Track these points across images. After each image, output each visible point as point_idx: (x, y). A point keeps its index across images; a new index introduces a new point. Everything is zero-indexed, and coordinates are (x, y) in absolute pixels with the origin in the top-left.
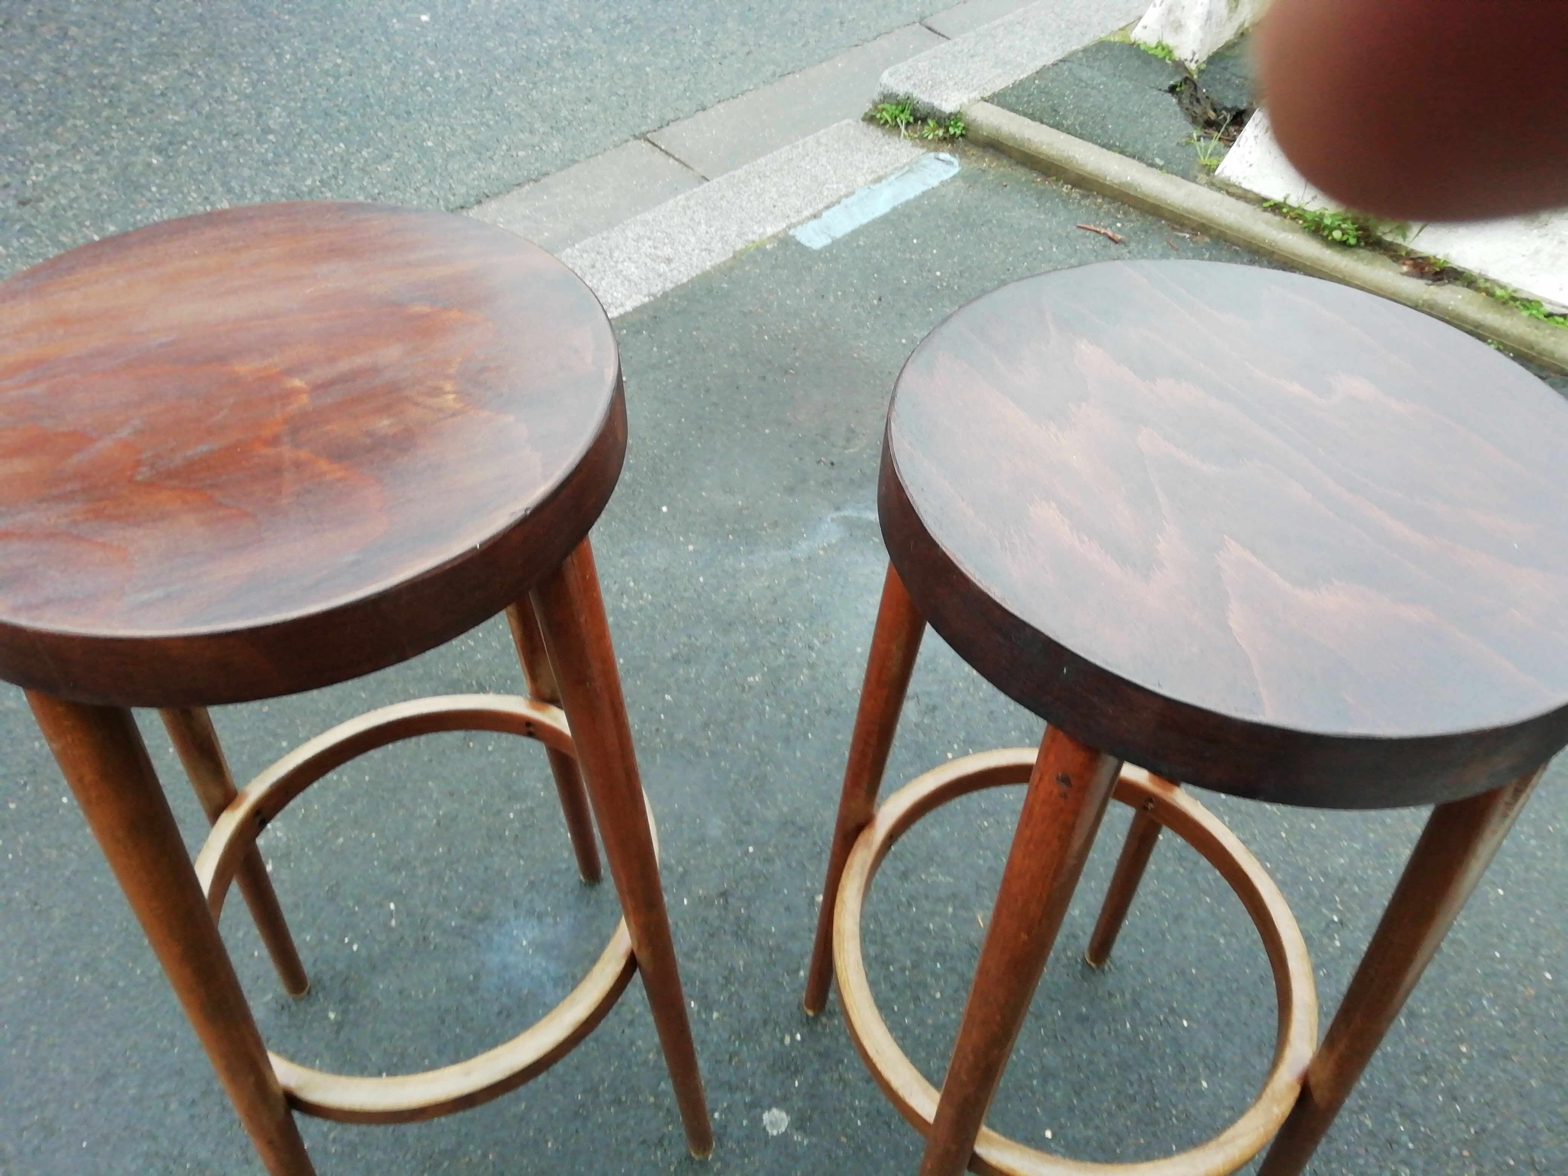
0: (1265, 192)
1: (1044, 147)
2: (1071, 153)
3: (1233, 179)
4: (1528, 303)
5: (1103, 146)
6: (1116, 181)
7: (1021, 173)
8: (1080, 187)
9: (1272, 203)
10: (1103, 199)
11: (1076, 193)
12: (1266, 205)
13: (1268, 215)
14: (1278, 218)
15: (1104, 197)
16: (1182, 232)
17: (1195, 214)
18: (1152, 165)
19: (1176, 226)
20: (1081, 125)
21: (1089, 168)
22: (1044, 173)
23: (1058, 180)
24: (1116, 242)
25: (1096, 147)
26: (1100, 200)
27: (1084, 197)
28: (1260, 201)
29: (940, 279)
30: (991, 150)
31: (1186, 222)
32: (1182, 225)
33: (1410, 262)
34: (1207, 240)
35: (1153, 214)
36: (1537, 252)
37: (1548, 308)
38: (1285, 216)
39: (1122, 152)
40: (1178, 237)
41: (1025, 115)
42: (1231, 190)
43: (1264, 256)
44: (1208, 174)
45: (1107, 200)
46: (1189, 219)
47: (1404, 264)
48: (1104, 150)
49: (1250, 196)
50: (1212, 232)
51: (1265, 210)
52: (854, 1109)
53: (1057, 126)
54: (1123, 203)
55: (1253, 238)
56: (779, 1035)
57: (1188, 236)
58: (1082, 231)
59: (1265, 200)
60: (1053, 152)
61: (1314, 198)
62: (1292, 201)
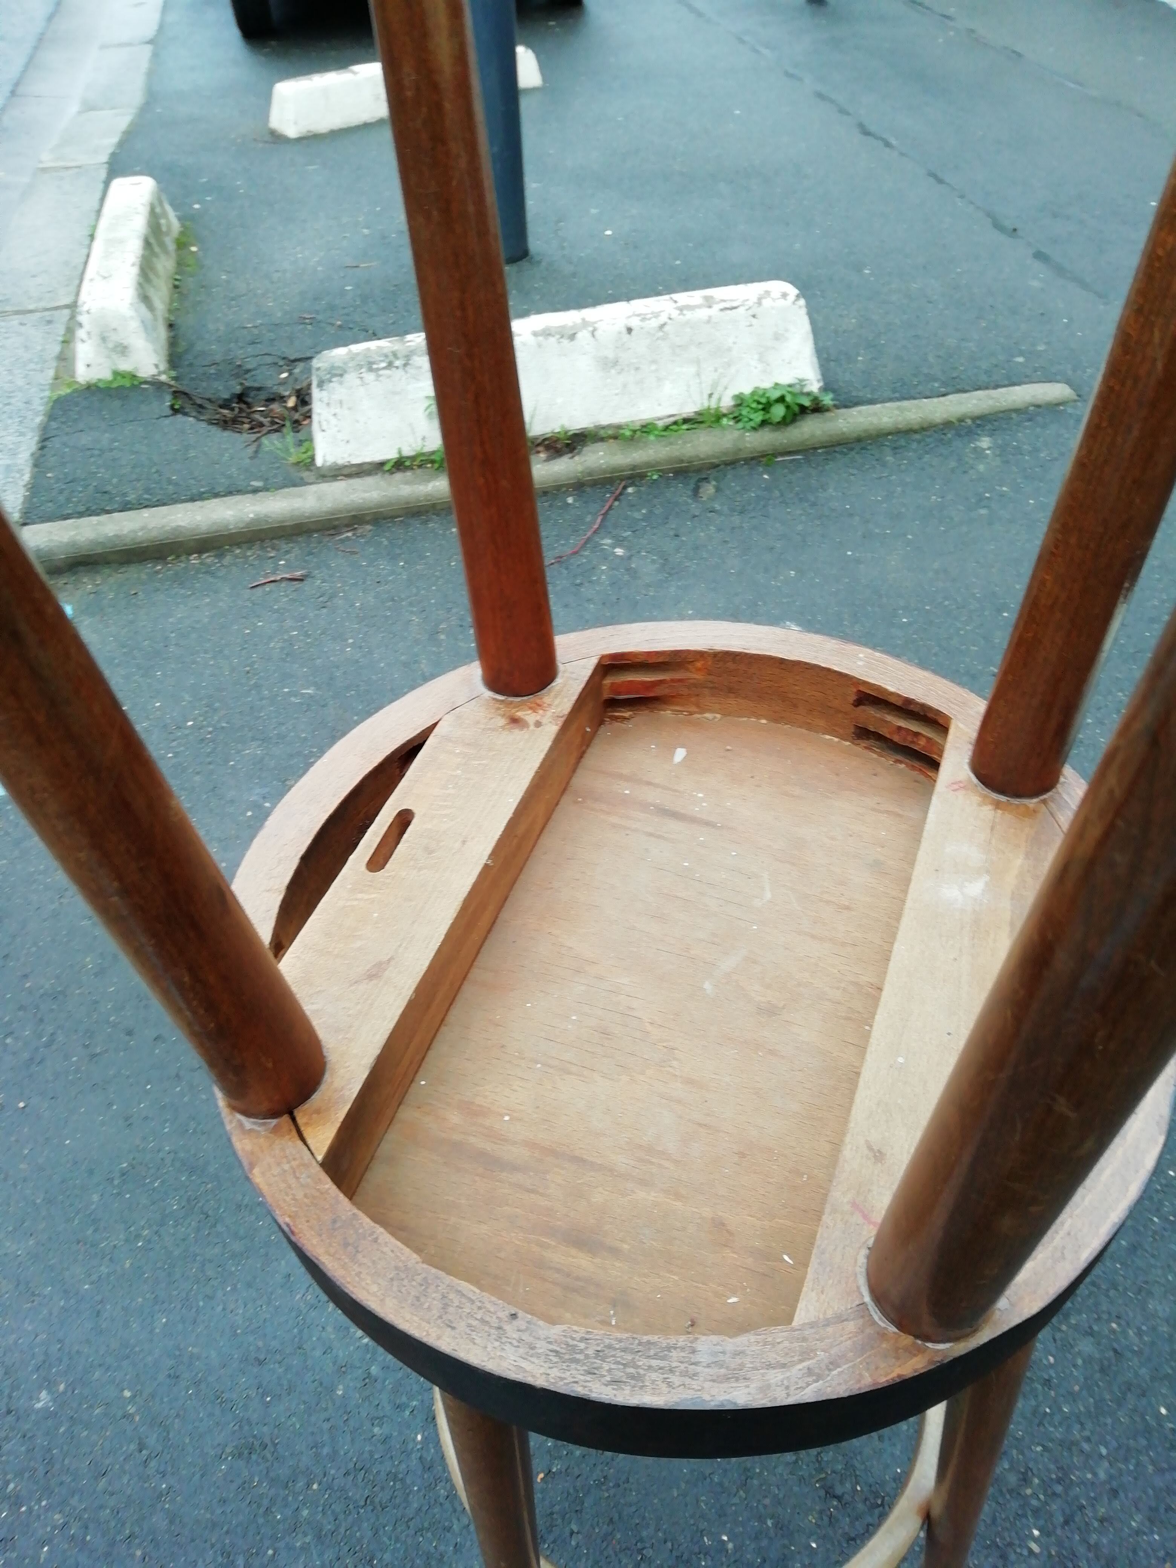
0: (378, 457)
1: (140, 534)
2: (174, 525)
3: (340, 462)
4: (646, 428)
5: (192, 500)
6: (241, 525)
7: (134, 573)
8: (207, 551)
9: (391, 464)
10: (240, 548)
11: (208, 558)
12: (387, 467)
13: (398, 476)
14: (409, 474)
15: (238, 545)
16: (340, 533)
17: (340, 512)
18: (255, 491)
19: (332, 532)
20: (147, 490)
21: (204, 527)
22: (158, 558)
23: (178, 557)
24: (302, 580)
25: (189, 505)
26: (238, 551)
27: (220, 556)
28: (378, 467)
30: (81, 568)
31: (337, 523)
32: (335, 527)
33: (540, 448)
34: (369, 527)
35: (299, 534)
36: (625, 386)
37: (660, 424)
38: (410, 468)
39: (216, 495)
40: (342, 541)
41: (81, 515)
42: (346, 472)
43: (427, 512)
44: (308, 469)
45: (245, 546)
46: (337, 519)
47: (538, 452)
48: (198, 503)
49: (366, 467)
50: (368, 518)
51: (391, 472)
53: (126, 507)
54: (262, 541)
55: (408, 503)
57: (350, 534)
58: (259, 589)
59: (382, 464)
60: (154, 534)
61: (424, 439)
62: (407, 452)
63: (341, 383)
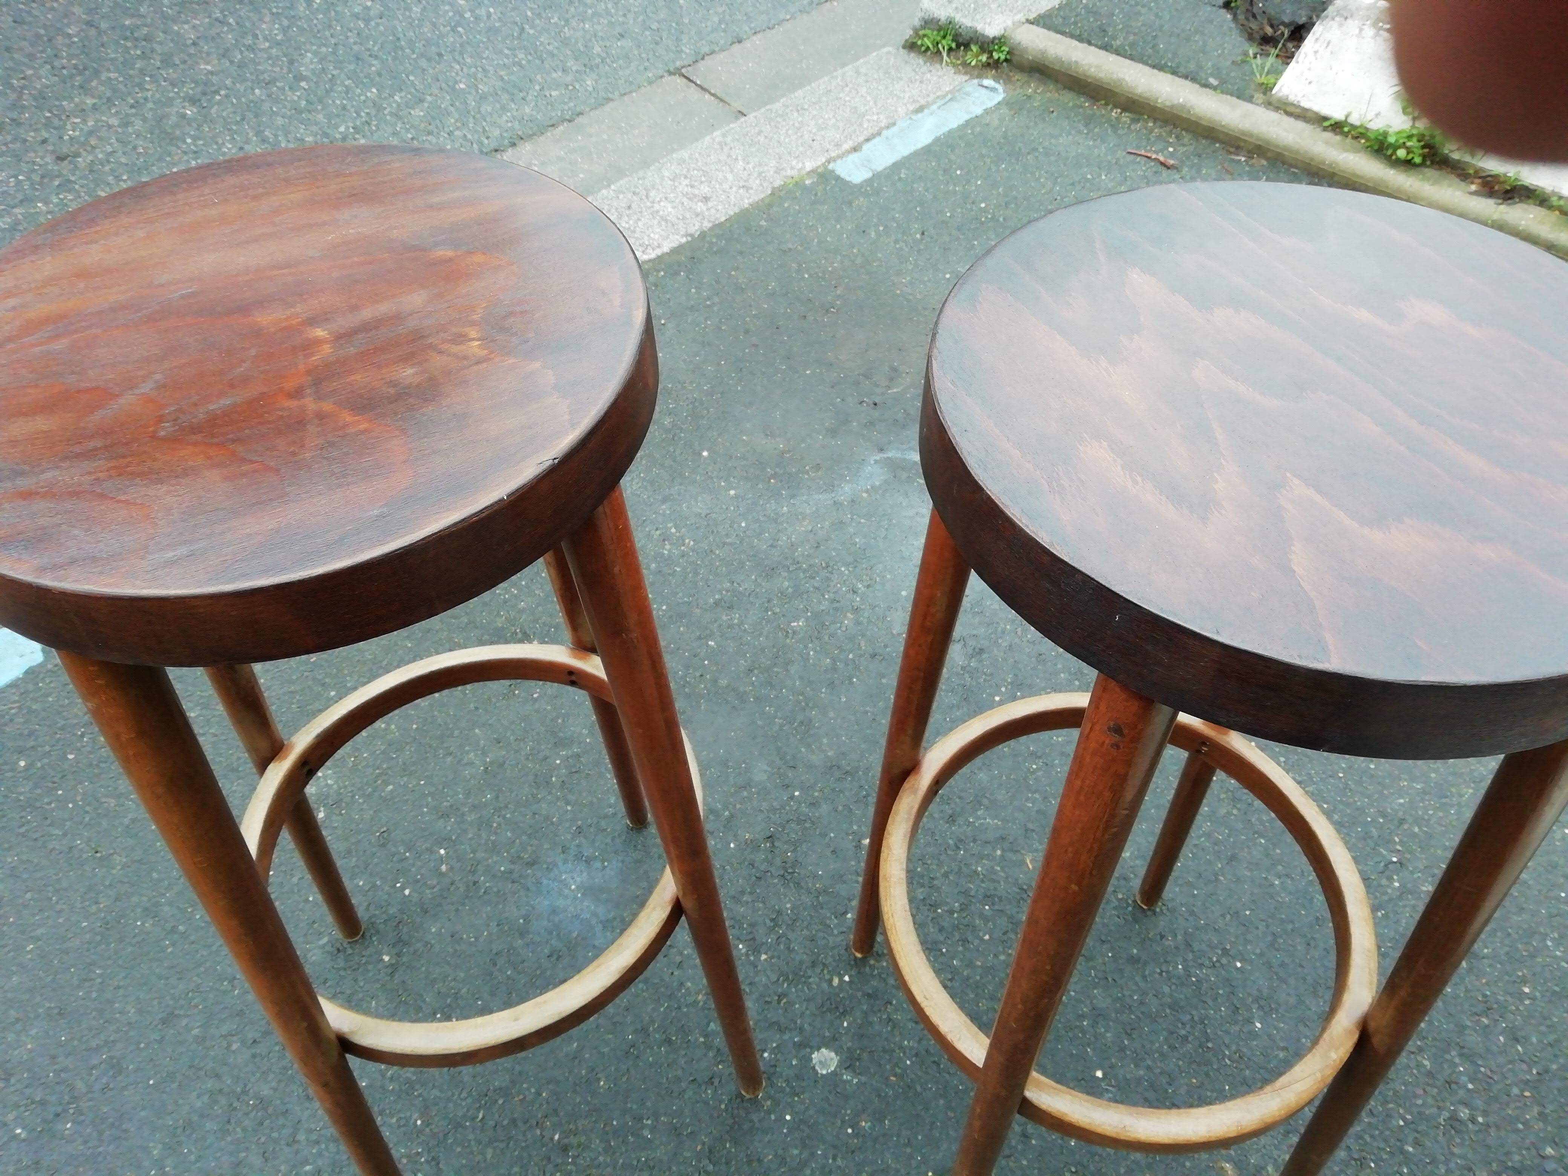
0: (1325, 111)
1: (1093, 70)
2: (1121, 76)
3: (1292, 98)
5: (1154, 67)
6: (1168, 103)
7: (1069, 98)
8: (1130, 112)
9: (1332, 122)
10: (1154, 123)
11: (1126, 118)
12: (1327, 124)
13: (1328, 135)
14: (1338, 138)
15: (1155, 120)
16: (1238, 155)
17: (1251, 136)
18: (1206, 85)
19: (1232, 150)
21: (1139, 90)
22: (1092, 97)
23: (1107, 104)
24: (1168, 168)
25: (1147, 69)
26: (1151, 124)
27: (1135, 121)
28: (1319, 120)
29: (984, 211)
30: (1037, 75)
31: (1242, 144)
32: (1238, 148)
33: (1479, 181)
34: (1264, 162)
35: (1206, 137)
38: (1346, 135)
39: (1174, 73)
40: (1233, 160)
41: (1072, 36)
42: (1289, 109)
43: (1324, 177)
44: (1265, 93)
45: (1158, 123)
46: (1245, 141)
47: (1472, 183)
48: (1156, 71)
49: (1309, 115)
50: (1269, 155)
51: (1325, 129)
52: (901, 1048)
53: (1106, 47)
54: (1175, 126)
55: (1312, 159)
56: (827, 977)
57: (1243, 159)
58: (1132, 157)
59: (1325, 119)
60: (1102, 75)
61: (1378, 115)
62: (1354, 120)
63: (1341, 25)
